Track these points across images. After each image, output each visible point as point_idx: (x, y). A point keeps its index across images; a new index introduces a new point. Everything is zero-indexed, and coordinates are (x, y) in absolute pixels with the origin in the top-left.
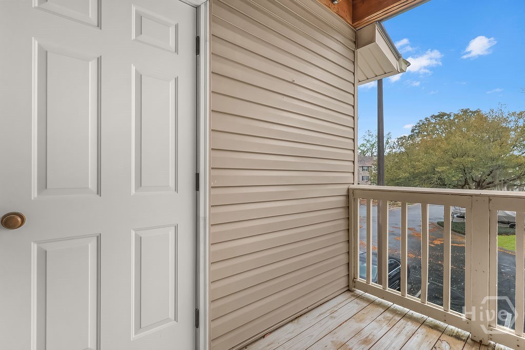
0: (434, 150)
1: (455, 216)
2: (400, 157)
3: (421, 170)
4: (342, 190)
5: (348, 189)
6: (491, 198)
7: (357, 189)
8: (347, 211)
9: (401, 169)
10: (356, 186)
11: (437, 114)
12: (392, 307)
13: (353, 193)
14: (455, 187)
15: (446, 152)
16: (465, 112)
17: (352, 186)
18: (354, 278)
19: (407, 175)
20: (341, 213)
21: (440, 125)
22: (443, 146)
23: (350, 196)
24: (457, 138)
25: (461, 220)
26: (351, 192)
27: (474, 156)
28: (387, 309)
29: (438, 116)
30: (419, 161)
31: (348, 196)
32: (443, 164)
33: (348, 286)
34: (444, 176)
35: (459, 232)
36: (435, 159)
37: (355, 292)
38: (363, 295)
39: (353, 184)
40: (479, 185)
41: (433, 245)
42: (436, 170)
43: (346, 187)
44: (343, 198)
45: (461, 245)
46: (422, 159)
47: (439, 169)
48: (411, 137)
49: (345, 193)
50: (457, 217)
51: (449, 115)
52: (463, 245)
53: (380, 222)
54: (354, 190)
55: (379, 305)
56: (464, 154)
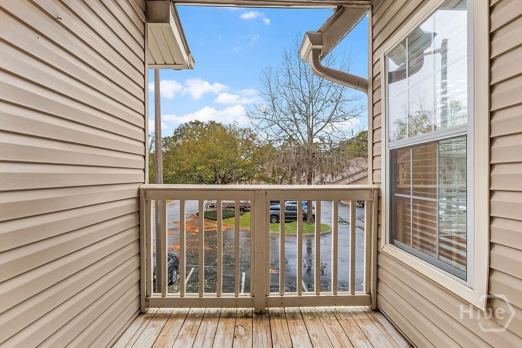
0: (195, 151)
1: (208, 206)
2: (167, 156)
3: (185, 168)
4: (132, 190)
5: (139, 190)
6: (267, 191)
7: (150, 189)
8: (138, 217)
9: (168, 167)
10: (147, 186)
11: (194, 121)
12: (190, 312)
13: (145, 194)
14: (210, 183)
15: (203, 153)
16: (213, 123)
17: (143, 186)
18: (147, 296)
19: (174, 173)
20: (131, 220)
21: (196, 131)
22: (201, 148)
23: (141, 198)
24: (210, 143)
25: (212, 210)
26: (142, 193)
27: (221, 158)
28: (186, 317)
29: (194, 123)
30: (183, 160)
31: (138, 198)
32: (201, 164)
33: (140, 308)
34: (202, 174)
35: (212, 219)
36: (195, 159)
37: (148, 312)
38: (158, 313)
39: (144, 183)
40: (224, 182)
41: (195, 234)
42: (197, 168)
43: (136, 187)
44: (133, 202)
45: (213, 230)
46: (186, 159)
47: (199, 168)
48: (175, 138)
49: (135, 195)
50: (210, 207)
51: (202, 124)
52: (215, 229)
53: (159, 222)
54: (146, 190)
55: (178, 316)
56: (215, 157)
